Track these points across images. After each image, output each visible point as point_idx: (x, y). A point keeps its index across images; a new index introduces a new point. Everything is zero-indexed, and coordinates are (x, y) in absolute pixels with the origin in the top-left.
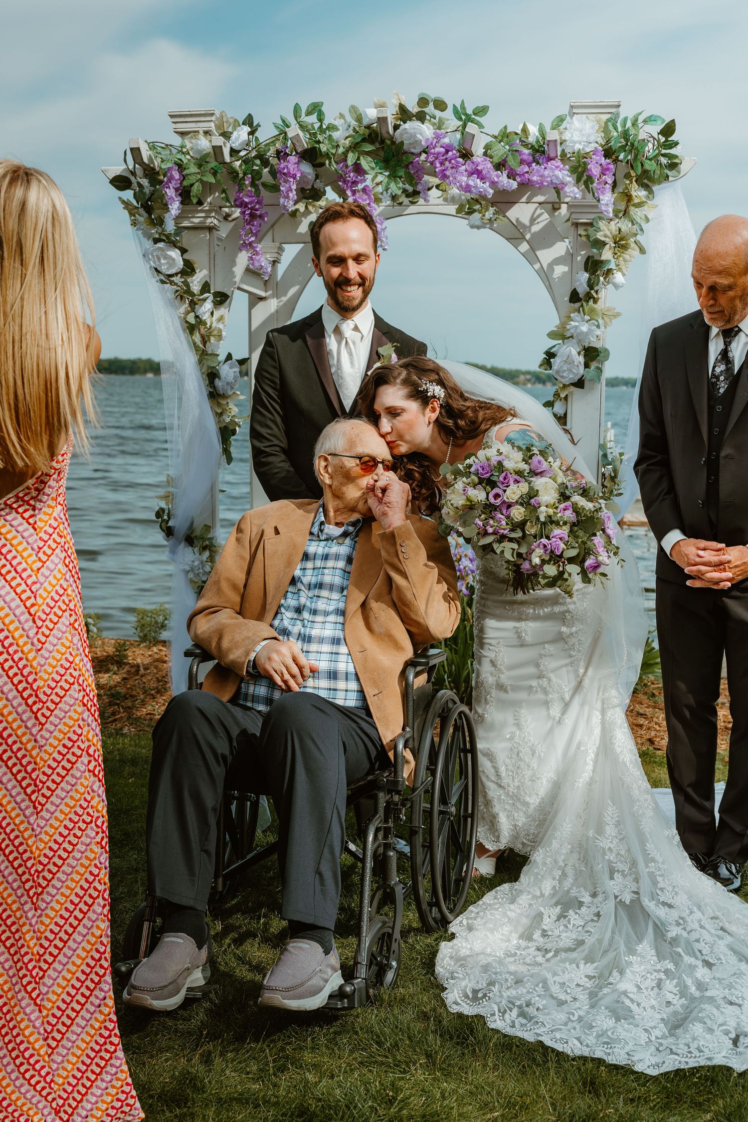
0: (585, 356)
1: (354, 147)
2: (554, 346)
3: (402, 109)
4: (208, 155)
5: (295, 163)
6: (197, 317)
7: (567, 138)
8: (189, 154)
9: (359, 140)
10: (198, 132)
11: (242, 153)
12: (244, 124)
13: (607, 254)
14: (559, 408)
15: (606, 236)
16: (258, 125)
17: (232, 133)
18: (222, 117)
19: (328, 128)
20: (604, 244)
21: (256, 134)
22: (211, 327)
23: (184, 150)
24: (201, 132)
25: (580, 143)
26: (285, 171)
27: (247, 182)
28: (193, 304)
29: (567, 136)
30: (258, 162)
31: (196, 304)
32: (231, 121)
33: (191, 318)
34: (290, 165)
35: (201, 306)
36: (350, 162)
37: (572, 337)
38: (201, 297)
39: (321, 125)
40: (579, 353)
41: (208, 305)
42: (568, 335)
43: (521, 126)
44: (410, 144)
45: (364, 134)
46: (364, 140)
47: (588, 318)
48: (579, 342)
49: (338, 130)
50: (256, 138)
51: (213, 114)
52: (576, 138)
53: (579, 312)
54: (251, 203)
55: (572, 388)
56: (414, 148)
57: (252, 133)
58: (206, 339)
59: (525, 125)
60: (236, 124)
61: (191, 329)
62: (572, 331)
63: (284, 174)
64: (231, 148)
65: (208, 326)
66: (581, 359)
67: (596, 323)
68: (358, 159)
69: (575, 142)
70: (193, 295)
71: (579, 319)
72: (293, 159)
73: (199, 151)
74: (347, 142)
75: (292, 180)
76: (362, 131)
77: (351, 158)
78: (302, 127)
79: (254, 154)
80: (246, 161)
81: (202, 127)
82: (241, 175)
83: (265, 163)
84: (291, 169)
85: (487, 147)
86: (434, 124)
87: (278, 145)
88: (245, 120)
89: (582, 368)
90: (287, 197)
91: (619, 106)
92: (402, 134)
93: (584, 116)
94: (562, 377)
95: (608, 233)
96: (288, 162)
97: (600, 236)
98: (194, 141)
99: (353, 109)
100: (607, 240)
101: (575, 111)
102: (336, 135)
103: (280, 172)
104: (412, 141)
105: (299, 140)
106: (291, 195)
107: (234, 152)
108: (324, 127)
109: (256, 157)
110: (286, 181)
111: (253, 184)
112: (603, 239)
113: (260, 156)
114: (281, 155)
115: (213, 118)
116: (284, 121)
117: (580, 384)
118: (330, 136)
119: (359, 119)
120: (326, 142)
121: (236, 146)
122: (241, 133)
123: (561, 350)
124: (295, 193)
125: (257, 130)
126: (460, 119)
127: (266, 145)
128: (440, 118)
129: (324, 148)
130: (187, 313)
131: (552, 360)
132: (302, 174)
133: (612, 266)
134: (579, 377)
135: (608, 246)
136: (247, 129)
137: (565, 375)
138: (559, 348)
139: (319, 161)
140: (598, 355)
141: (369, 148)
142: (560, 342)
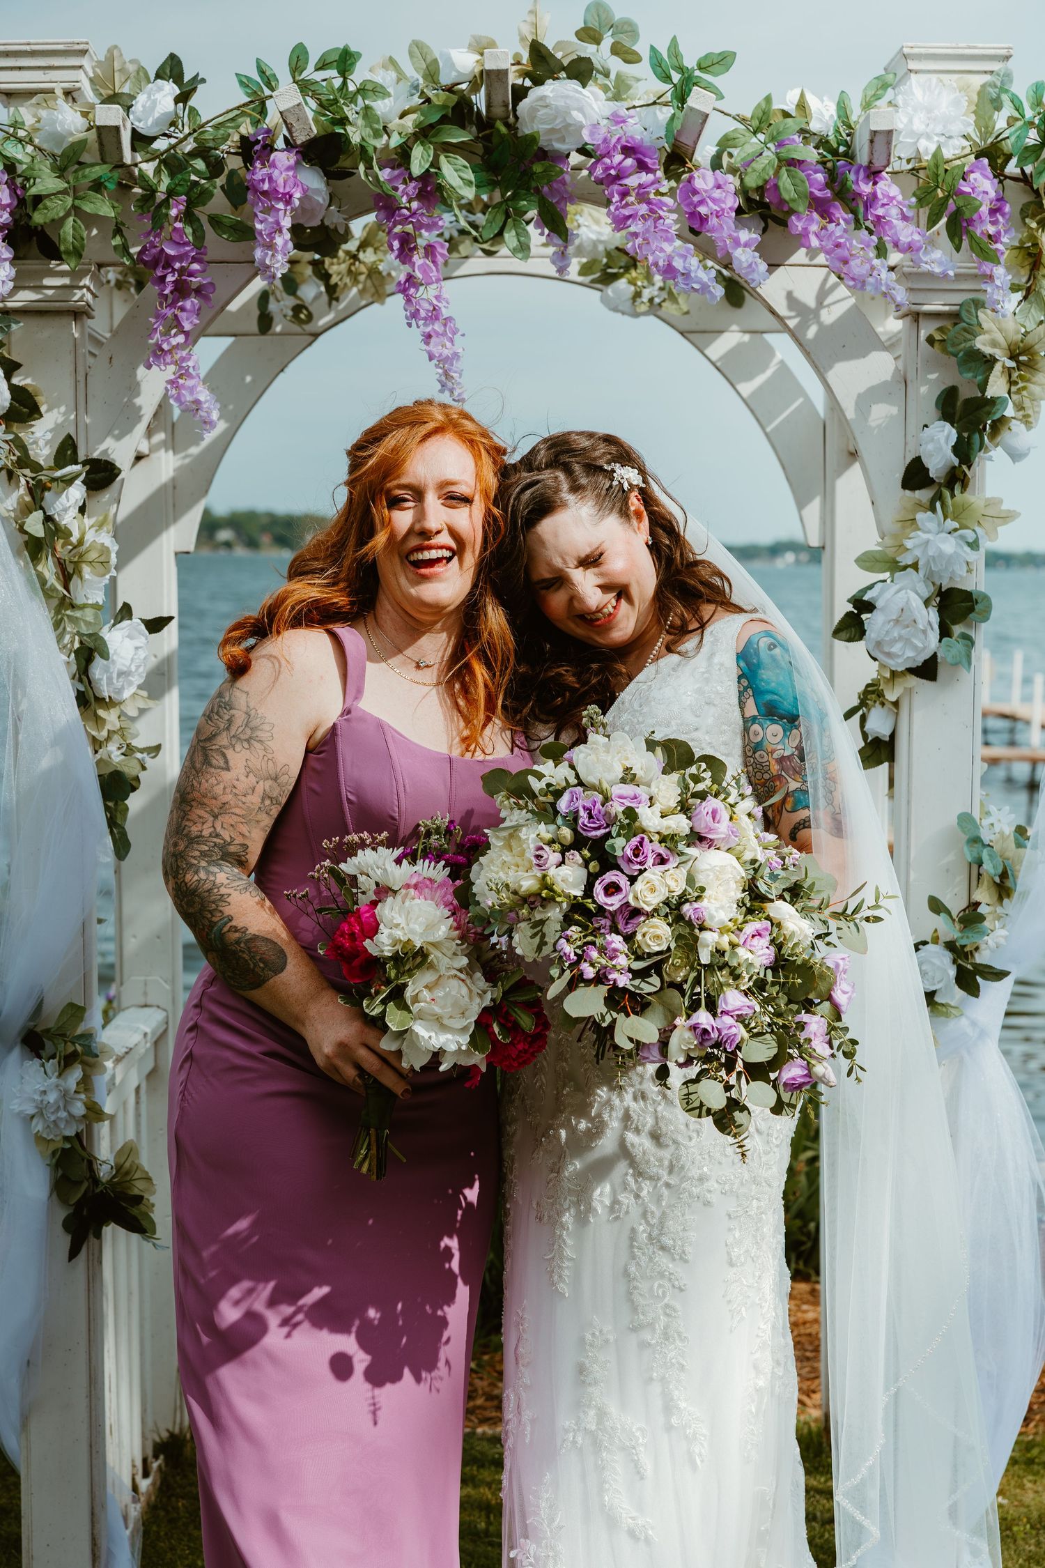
0: (941, 610)
1: (424, 133)
2: (871, 587)
3: (538, 52)
4: (81, 145)
5: (289, 168)
6: (48, 519)
7: (900, 126)
8: (31, 142)
9: (435, 118)
10: (52, 91)
11: (161, 145)
12: (158, 76)
13: (997, 386)
14: (879, 724)
15: (994, 344)
16: (197, 81)
17: (133, 97)
18: (110, 58)
19: (362, 90)
20: (990, 362)
21: (192, 102)
22: (81, 542)
23: (21, 133)
24: (59, 92)
25: (929, 137)
26: (266, 186)
27: (173, 212)
28: (37, 492)
29: (899, 122)
30: (199, 164)
31: (45, 488)
32: (131, 68)
33: (35, 525)
34: (276, 173)
35: (59, 494)
36: (417, 168)
37: (915, 566)
38: (59, 473)
39: (344, 84)
40: (927, 603)
41: (77, 492)
42: (907, 559)
43: (796, 100)
44: (552, 131)
45: (444, 107)
46: (444, 120)
47: (956, 525)
48: (929, 577)
49: (389, 95)
50: (192, 110)
51: (83, 53)
52: (918, 126)
53: (933, 510)
54: (180, 258)
55: (913, 681)
56: (562, 140)
57: (183, 98)
58: (70, 569)
59: (802, 95)
60: (141, 77)
61: (34, 548)
62: (918, 553)
63: (265, 193)
64: (134, 130)
65: (74, 539)
66: (934, 617)
67: (971, 538)
68: (436, 157)
69: (919, 136)
70: (36, 467)
71: (932, 526)
72: (283, 158)
73: (58, 138)
74: (410, 123)
75: (281, 206)
76: (438, 98)
77: (419, 160)
78: (305, 87)
79: (189, 146)
80: (173, 163)
81: (58, 80)
82: (160, 197)
83: (216, 167)
84: (281, 181)
85: (726, 143)
86: (605, 89)
87: (246, 128)
88: (162, 67)
89: (934, 635)
90: (271, 246)
91: (1007, 58)
92: (533, 110)
93: (934, 77)
94: (889, 655)
95: (1000, 338)
96: (273, 165)
97: (981, 344)
98: (43, 113)
99: (418, 49)
100: (998, 353)
101: (912, 65)
102: (382, 107)
103: (256, 191)
104: (558, 124)
105: (302, 118)
106: (279, 241)
107: (141, 141)
108: (352, 88)
109: (193, 154)
110: (270, 210)
111: (189, 216)
112: (988, 350)
113: (202, 151)
114: (252, 150)
115: (85, 61)
116: (262, 72)
117: (928, 670)
118: (367, 108)
119: (431, 74)
120: (360, 122)
121: (145, 128)
122: (158, 96)
123: (888, 595)
124: (288, 236)
125: (194, 89)
126: (667, 78)
127: (216, 127)
128: (618, 75)
129: (355, 135)
130: (26, 510)
131: (864, 616)
132: (305, 191)
133: (1009, 411)
134: (927, 655)
135: (998, 367)
136: (169, 90)
137: (896, 649)
138: (882, 591)
139: (344, 162)
140: (972, 609)
141: (458, 136)
142: (886, 575)
